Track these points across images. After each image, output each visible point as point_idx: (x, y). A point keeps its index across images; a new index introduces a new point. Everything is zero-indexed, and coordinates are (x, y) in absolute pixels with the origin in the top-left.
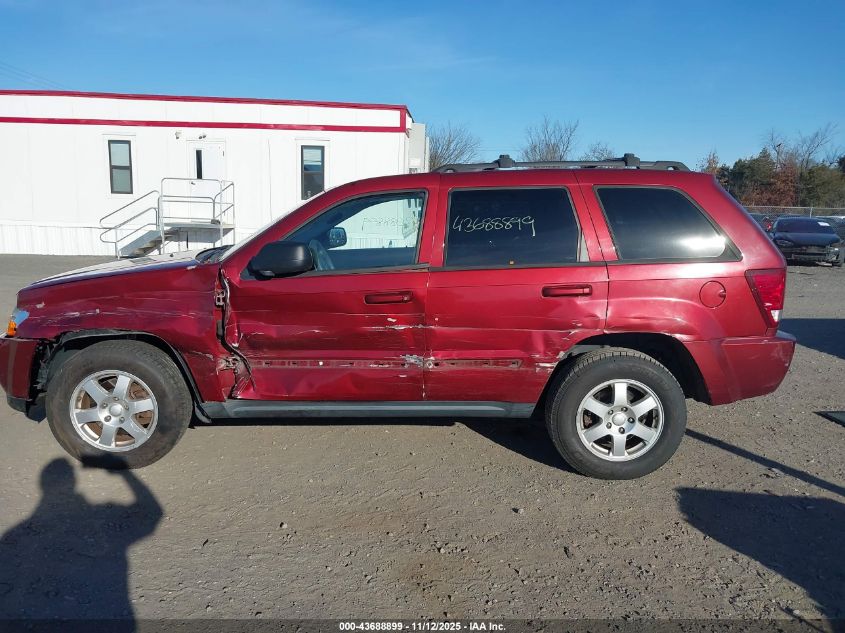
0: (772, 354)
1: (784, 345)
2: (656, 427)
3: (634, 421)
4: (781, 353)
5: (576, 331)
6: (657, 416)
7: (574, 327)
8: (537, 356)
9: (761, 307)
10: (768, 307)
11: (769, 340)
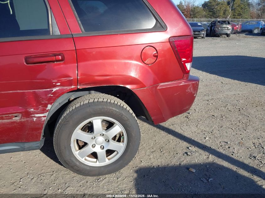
0: (187, 91)
1: (193, 84)
2: (123, 142)
3: (109, 141)
4: (192, 89)
5: (57, 89)
6: (123, 135)
7: (55, 86)
8: (32, 110)
9: (179, 61)
10: (184, 61)
11: (185, 82)
